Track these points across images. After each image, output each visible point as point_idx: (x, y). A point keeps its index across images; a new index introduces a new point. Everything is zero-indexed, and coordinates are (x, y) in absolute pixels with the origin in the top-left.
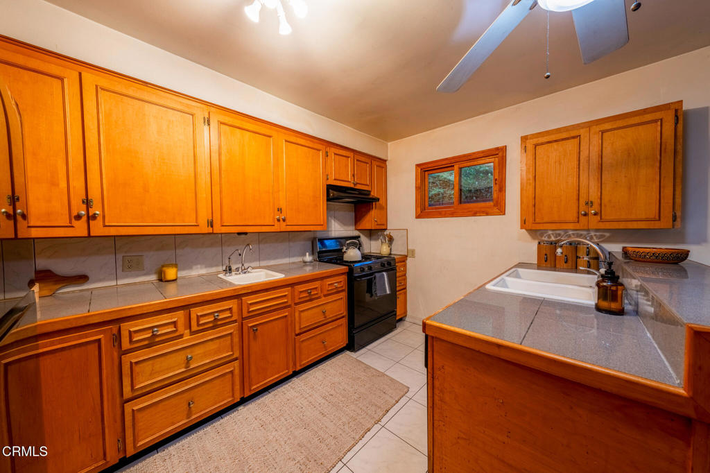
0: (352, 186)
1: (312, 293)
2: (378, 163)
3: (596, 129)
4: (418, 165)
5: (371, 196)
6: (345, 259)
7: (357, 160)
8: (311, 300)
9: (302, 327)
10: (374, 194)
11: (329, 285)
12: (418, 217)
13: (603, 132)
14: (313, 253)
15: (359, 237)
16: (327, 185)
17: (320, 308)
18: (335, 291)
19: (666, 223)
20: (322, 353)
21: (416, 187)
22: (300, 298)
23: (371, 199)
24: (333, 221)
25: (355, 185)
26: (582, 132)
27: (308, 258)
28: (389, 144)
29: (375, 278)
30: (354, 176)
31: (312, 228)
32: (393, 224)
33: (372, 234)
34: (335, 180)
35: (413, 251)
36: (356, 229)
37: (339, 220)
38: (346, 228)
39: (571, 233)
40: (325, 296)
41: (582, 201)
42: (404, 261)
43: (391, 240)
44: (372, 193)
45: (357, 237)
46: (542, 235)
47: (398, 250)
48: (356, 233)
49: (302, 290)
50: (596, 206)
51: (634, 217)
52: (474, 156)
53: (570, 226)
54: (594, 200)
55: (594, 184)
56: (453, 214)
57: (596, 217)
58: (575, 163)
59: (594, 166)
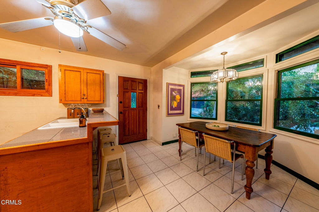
3: (85, 71)
13: (87, 73)
19: (102, 101)
26: (82, 71)
41: (82, 94)
46: (69, 106)
50: (86, 96)
51: (95, 100)
52: (32, 65)
53: (79, 102)
54: (85, 93)
55: (85, 89)
56: (16, 94)
57: (86, 100)
58: (80, 81)
59: (85, 83)
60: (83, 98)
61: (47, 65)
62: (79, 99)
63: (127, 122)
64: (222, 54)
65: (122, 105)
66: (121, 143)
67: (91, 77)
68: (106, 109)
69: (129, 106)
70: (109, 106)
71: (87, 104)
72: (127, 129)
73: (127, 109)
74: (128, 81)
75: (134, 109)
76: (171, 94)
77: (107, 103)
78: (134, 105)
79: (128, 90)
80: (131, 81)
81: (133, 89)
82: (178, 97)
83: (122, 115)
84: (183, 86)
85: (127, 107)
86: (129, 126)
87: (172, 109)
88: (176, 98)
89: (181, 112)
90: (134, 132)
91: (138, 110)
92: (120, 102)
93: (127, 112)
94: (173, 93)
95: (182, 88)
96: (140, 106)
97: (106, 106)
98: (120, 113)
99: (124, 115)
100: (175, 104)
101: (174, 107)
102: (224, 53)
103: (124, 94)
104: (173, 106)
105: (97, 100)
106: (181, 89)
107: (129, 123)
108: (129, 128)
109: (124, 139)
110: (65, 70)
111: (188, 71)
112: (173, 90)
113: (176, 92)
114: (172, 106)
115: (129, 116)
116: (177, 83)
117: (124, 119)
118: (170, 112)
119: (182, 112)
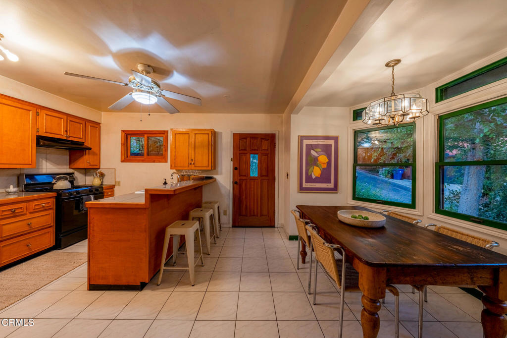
0: (65, 138)
1: (16, 212)
2: (91, 125)
3: (194, 132)
4: (123, 131)
5: (84, 147)
6: (54, 188)
7: (70, 121)
8: (15, 217)
9: (3, 236)
10: (88, 144)
11: (35, 205)
12: (122, 161)
13: (195, 134)
14: (18, 186)
15: (73, 173)
16: (37, 136)
17: (25, 222)
18: (42, 209)
19: (210, 168)
20: (27, 253)
21: (121, 144)
22: (2, 215)
23: (84, 148)
24: (44, 162)
25: (67, 137)
26: (190, 132)
27: (12, 189)
28: (102, 113)
29: (82, 199)
30: (66, 131)
31: (18, 166)
32: (104, 165)
33: (86, 171)
34: (46, 132)
35: (119, 182)
36: (70, 168)
37: (51, 161)
38: (59, 167)
39: (190, 171)
40: (31, 213)
41: (190, 160)
42: (112, 189)
43: (102, 175)
44: (86, 144)
45: (71, 174)
46: (181, 172)
47: (107, 182)
48: (71, 171)
49: (4, 210)
50: (193, 161)
51: (203, 166)
52: (154, 132)
53: (186, 168)
54: (193, 158)
55: (193, 153)
56: (143, 161)
57: (193, 165)
58: (188, 144)
59: (193, 146)
60: (191, 164)
61: (164, 131)
62: (187, 164)
63: (244, 197)
64: (387, 65)
65: (237, 172)
66: (236, 224)
67: (200, 138)
68: (218, 177)
69: (248, 174)
70: (221, 174)
71: (198, 170)
72: (244, 206)
73: (244, 178)
74: (247, 138)
75: (254, 179)
76: (308, 154)
77: (219, 169)
78: (254, 173)
79: (245, 152)
80: (251, 138)
81: (253, 150)
82: (323, 159)
83: (237, 186)
84: (336, 139)
85: (245, 176)
86: (247, 202)
87: (309, 179)
88: (318, 161)
89: (331, 185)
90: (254, 213)
91: (259, 180)
92: (235, 169)
93: (244, 183)
94: (313, 152)
95: (332, 142)
96: (264, 173)
97: (217, 174)
98: (235, 183)
99: (240, 186)
100: (316, 172)
101: (314, 177)
102: (393, 64)
103: (240, 157)
104: (311, 175)
105: (205, 166)
106: (331, 145)
107: (246, 198)
108: (246, 206)
109: (239, 220)
110: (175, 134)
111: (348, 109)
112: (310, 147)
113: (319, 150)
114: (309, 174)
115: (246, 189)
116: (320, 133)
117: (240, 191)
118: (305, 185)
119: (333, 187)
